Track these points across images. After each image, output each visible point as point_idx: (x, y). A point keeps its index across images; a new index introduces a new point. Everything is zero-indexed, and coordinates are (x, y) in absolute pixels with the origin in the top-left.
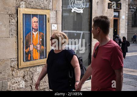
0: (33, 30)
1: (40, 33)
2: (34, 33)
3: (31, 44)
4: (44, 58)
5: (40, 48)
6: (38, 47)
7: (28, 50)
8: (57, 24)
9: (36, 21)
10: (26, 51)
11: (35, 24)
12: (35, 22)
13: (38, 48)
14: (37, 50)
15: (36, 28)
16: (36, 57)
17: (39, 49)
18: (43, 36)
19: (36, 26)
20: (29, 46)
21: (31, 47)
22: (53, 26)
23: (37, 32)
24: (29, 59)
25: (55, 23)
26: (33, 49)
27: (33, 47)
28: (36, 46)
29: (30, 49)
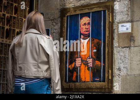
0: (82, 36)
1: (93, 40)
2: (83, 41)
3: (77, 58)
4: (100, 82)
5: (93, 64)
6: (89, 62)
7: (73, 65)
8: (132, 21)
9: (87, 22)
10: (70, 67)
11: (84, 27)
12: (85, 24)
13: (89, 64)
15: (87, 33)
16: (85, 78)
17: (91, 65)
18: (99, 46)
20: (75, 61)
21: (78, 62)
22: (122, 26)
23: (88, 39)
24: (74, 78)
25: (126, 20)
26: (81, 64)
27: (81, 62)
28: (86, 60)
29: (75, 64)
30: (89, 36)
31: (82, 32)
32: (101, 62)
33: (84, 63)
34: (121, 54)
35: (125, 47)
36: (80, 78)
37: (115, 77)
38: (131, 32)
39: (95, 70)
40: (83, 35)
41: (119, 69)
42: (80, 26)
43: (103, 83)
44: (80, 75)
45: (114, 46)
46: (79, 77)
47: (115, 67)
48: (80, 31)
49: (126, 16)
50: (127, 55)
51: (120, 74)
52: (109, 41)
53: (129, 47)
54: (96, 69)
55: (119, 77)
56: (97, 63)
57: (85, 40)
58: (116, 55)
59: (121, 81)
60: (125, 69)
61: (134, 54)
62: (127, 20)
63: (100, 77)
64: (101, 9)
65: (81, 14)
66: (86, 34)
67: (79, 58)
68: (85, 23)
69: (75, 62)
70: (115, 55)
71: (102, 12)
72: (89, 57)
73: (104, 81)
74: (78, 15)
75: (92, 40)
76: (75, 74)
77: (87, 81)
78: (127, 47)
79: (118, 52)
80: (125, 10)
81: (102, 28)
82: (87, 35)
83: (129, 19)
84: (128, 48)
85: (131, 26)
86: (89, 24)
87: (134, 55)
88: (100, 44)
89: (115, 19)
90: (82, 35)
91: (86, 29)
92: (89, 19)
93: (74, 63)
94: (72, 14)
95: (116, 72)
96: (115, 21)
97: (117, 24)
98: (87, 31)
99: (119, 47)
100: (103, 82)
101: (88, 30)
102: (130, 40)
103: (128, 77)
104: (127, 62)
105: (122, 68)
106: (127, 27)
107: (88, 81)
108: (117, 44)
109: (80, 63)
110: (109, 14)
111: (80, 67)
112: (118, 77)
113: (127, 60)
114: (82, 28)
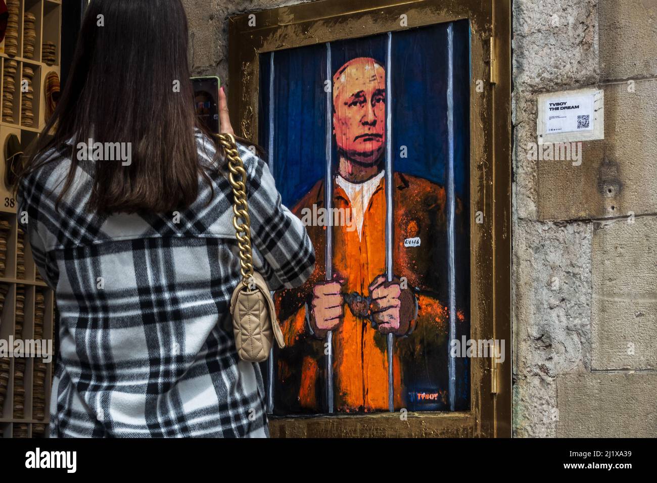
0: (345, 165)
1: (401, 186)
2: (348, 189)
3: (322, 281)
4: (446, 408)
5: (405, 312)
6: (382, 303)
8: (606, 81)
9: (369, 88)
10: (283, 330)
11: (354, 114)
12: (358, 99)
13: (384, 316)
14: (371, 333)
15: (369, 146)
16: (365, 392)
17: (392, 319)
18: (433, 214)
19: (366, 130)
20: (310, 297)
21: (327, 306)
22: (557, 106)
23: (376, 181)
24: (306, 394)
25: (578, 76)
26: (341, 317)
27: (343, 306)
28: (366, 293)
29: (312, 317)
30: (381, 166)
31: (342, 142)
32: (445, 303)
33: (356, 309)
34: (555, 257)
35: (571, 222)
36: (336, 388)
37: (521, 383)
38: (602, 137)
39: (418, 347)
40: (350, 155)
41: (544, 341)
42: (333, 111)
43: (457, 415)
44: (335, 376)
45: (515, 218)
46: (330, 383)
47: (523, 327)
48: (334, 137)
49: (578, 52)
50: (584, 261)
51: (548, 364)
52: (489, 188)
53: (595, 220)
54: (422, 342)
55: (542, 380)
56: (428, 305)
57: (358, 187)
58: (523, 264)
59: (553, 401)
60: (575, 337)
61: (621, 255)
62: (583, 74)
63: (443, 385)
64: (444, 16)
65: (336, 45)
66: (365, 154)
67: (333, 280)
68: (357, 95)
69: (311, 307)
70: (518, 264)
71: (449, 30)
72: (385, 275)
73: (463, 405)
74: (322, 47)
75: (399, 183)
76: (310, 371)
77: (373, 405)
78: (586, 221)
79: (537, 250)
80: (571, 20)
81: (451, 117)
82: (369, 160)
83: (593, 66)
84: (590, 227)
85: (600, 104)
86: (379, 95)
87: (618, 260)
88: (438, 207)
89: (520, 67)
90: (342, 160)
91: (365, 124)
92: (381, 70)
93: (304, 311)
94: (287, 45)
95: (529, 357)
96: (519, 81)
97: (528, 95)
98: (368, 138)
99: (543, 223)
100: (457, 409)
101: (373, 131)
102: (601, 184)
103: (592, 383)
104: (583, 299)
105: (559, 335)
106: (581, 112)
107: (382, 404)
108: (532, 207)
109: (338, 311)
110: (486, 43)
111: (335, 330)
112: (536, 381)
113: (584, 289)
114: (345, 122)
